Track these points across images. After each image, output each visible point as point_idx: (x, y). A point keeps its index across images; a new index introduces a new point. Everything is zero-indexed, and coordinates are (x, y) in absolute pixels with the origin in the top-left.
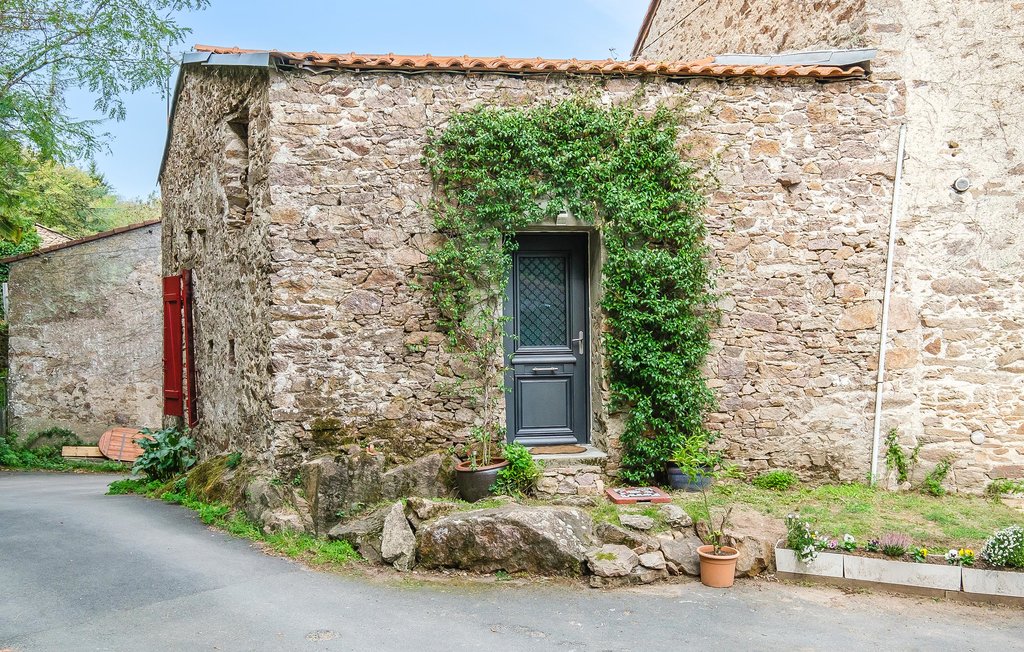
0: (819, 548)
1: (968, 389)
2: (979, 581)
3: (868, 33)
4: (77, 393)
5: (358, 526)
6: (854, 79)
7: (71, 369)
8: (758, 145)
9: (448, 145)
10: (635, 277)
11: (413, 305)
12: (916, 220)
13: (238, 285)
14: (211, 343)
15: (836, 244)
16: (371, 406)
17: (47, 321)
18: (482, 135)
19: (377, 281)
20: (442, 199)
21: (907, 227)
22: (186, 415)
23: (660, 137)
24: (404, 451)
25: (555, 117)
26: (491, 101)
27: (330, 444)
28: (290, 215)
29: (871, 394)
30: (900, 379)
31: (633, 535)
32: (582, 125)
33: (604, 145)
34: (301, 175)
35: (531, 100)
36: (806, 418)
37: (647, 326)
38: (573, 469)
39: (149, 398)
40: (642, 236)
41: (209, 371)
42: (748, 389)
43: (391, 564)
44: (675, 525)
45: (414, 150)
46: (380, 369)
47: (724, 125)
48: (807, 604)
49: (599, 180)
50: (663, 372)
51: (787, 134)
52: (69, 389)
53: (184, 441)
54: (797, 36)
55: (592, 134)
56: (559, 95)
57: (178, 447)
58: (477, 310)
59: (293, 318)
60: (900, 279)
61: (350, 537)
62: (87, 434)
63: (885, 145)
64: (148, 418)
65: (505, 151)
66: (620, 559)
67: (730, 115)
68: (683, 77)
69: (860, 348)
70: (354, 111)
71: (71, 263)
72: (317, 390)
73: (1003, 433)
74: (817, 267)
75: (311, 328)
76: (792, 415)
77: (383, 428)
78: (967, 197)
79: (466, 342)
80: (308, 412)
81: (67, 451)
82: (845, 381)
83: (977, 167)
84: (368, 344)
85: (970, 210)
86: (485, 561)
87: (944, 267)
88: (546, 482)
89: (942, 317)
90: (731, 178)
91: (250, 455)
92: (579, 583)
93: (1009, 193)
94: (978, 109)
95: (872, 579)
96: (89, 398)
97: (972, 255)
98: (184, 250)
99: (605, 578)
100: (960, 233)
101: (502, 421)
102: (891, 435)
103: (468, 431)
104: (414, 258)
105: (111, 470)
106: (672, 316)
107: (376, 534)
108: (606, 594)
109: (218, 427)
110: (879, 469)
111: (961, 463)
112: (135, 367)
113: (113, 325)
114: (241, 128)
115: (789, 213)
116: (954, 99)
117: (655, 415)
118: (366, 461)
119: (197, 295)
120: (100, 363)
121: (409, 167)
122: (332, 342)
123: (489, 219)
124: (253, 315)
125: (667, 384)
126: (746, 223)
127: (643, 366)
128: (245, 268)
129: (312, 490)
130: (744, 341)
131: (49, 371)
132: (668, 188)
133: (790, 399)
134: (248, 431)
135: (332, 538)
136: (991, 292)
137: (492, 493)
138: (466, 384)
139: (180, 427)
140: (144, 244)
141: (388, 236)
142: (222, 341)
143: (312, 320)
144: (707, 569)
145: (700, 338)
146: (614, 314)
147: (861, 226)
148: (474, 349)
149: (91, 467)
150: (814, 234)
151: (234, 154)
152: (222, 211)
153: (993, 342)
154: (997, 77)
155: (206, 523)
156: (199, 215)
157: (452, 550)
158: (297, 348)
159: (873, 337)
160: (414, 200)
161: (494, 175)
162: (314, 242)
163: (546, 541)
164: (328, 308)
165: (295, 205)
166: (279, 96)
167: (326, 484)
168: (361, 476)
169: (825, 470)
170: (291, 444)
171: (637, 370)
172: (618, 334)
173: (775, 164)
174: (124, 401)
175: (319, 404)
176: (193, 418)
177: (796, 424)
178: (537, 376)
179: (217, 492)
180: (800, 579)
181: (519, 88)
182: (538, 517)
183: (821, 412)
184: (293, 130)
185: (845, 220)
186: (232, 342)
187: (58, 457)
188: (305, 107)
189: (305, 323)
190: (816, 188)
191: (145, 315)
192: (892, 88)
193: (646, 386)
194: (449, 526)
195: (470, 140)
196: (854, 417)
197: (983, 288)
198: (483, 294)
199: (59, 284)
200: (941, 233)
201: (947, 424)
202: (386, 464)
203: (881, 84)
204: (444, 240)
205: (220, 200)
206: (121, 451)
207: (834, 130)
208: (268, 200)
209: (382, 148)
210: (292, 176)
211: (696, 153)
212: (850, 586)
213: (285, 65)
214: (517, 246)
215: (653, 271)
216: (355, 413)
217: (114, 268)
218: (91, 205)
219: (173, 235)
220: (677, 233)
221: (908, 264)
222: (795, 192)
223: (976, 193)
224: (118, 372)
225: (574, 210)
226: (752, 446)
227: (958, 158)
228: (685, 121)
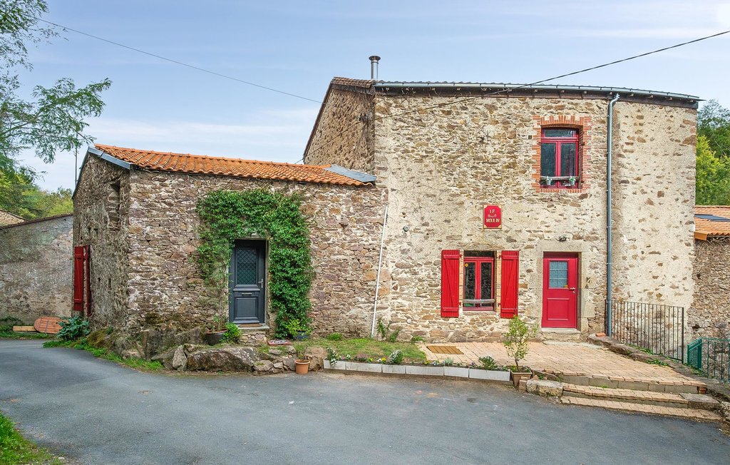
0: (337, 360)
1: (406, 303)
2: (387, 369)
3: (375, 170)
4: (22, 299)
5: (164, 356)
6: (369, 187)
7: (19, 287)
8: (332, 210)
9: (208, 205)
10: (281, 259)
11: (191, 267)
12: (391, 240)
13: (113, 256)
14: (99, 279)
15: (361, 248)
16: (172, 307)
17: (6, 263)
18: (220, 202)
19: (176, 258)
20: (204, 226)
21: (388, 242)
22: (85, 311)
23: (293, 206)
24: (185, 326)
25: (251, 195)
26: (226, 188)
27: (153, 323)
28: (138, 230)
29: (373, 305)
30: (384, 299)
31: (272, 357)
32: (262, 199)
33: (272, 207)
34: (143, 213)
35: (242, 188)
36: (348, 314)
37: (286, 278)
38: (254, 333)
39: (63, 302)
40: (285, 244)
41: (98, 291)
42: (326, 302)
43: (176, 369)
44: (289, 353)
45: (193, 206)
46: (176, 293)
47: (320, 201)
48: (329, 378)
49: (269, 221)
50: (291, 296)
51: (343, 206)
52: (17, 297)
53: (84, 323)
54: (356, 164)
55: (267, 203)
56: (255, 187)
57: (81, 325)
58: (217, 271)
59: (138, 272)
60: (385, 262)
61: (160, 360)
62: (28, 320)
63: (380, 212)
64: (61, 312)
65: (230, 207)
66: (266, 365)
67: (322, 198)
68: (304, 183)
69: (369, 287)
70: (167, 188)
71: (20, 234)
72: (148, 301)
73: (418, 319)
74: (353, 257)
75: (146, 276)
76: (343, 313)
77: (176, 316)
78: (408, 233)
79: (213, 283)
80: (144, 310)
81: (16, 328)
82: (363, 300)
83: (412, 222)
84: (171, 283)
85: (409, 238)
86: (214, 367)
87: (399, 259)
88: (244, 337)
89: (399, 276)
90: (321, 222)
91: (117, 328)
92: (250, 374)
93: (422, 233)
94: (413, 201)
95: (355, 370)
96: (29, 302)
97: (409, 254)
98: (86, 235)
99: (259, 372)
100: (405, 246)
101: (227, 314)
102: (379, 320)
103: (212, 318)
104: (192, 249)
105: (41, 338)
106: (295, 275)
107: (170, 358)
108: (259, 377)
109: (102, 317)
110: (374, 332)
111: (403, 330)
112: (55, 286)
113: (43, 265)
114: (117, 187)
115: (344, 236)
116: (404, 196)
117: (288, 312)
118: (168, 330)
119: (92, 257)
120: (35, 284)
121: (190, 212)
122: (155, 282)
123: (223, 235)
124: (120, 269)
125: (292, 301)
126: (327, 239)
127: (283, 293)
128: (117, 249)
129: (144, 342)
130: (325, 285)
131: (6, 287)
132: (296, 225)
133: (342, 306)
134: (116, 318)
135: (152, 361)
136: (415, 268)
137: (220, 342)
138: (212, 300)
139: (82, 315)
140: (62, 226)
141: (180, 239)
142: (105, 279)
143: (147, 273)
144: (298, 368)
145: (307, 283)
146: (273, 273)
147: (371, 242)
148: (216, 286)
149: (29, 336)
150: (353, 244)
151: (112, 198)
152: (106, 222)
153: (415, 286)
154: (419, 190)
155: (96, 356)
156: (95, 222)
157: (201, 363)
158: (140, 284)
159: (374, 283)
160: (191, 226)
161: (226, 218)
162: (148, 241)
163: (239, 359)
164: (153, 268)
165: (140, 226)
166: (134, 181)
167: (151, 339)
168: (166, 336)
169: (355, 333)
170: (136, 323)
171: (281, 295)
172: (274, 281)
173: (339, 217)
174: (48, 303)
175: (149, 307)
176: (89, 312)
177: (344, 316)
178: (243, 296)
179: (102, 343)
180: (332, 371)
181: (238, 183)
182: (237, 351)
183: (353, 311)
184: (140, 195)
185: (365, 239)
186: (110, 280)
187: (11, 331)
188: (146, 186)
189: (143, 274)
190: (354, 227)
191: (61, 261)
192: (383, 191)
193: (285, 301)
194: (201, 354)
195: (216, 204)
196: (366, 313)
197: (413, 267)
198: (220, 264)
199: (13, 244)
200: (399, 246)
201: (399, 316)
202: (177, 331)
203: (379, 189)
204: (205, 242)
205: (106, 217)
206: (46, 328)
207: (361, 206)
208: (128, 223)
209: (179, 204)
210: (139, 214)
211: (308, 212)
212: (347, 373)
213: (136, 168)
214: (234, 245)
215: (289, 257)
216: (165, 310)
217: (44, 237)
218: (23, 194)
219: (80, 228)
220: (298, 243)
221: (387, 257)
222: (346, 229)
223: (411, 232)
224: (45, 289)
225: (258, 232)
226: (327, 324)
227: (405, 219)
228: (304, 199)
